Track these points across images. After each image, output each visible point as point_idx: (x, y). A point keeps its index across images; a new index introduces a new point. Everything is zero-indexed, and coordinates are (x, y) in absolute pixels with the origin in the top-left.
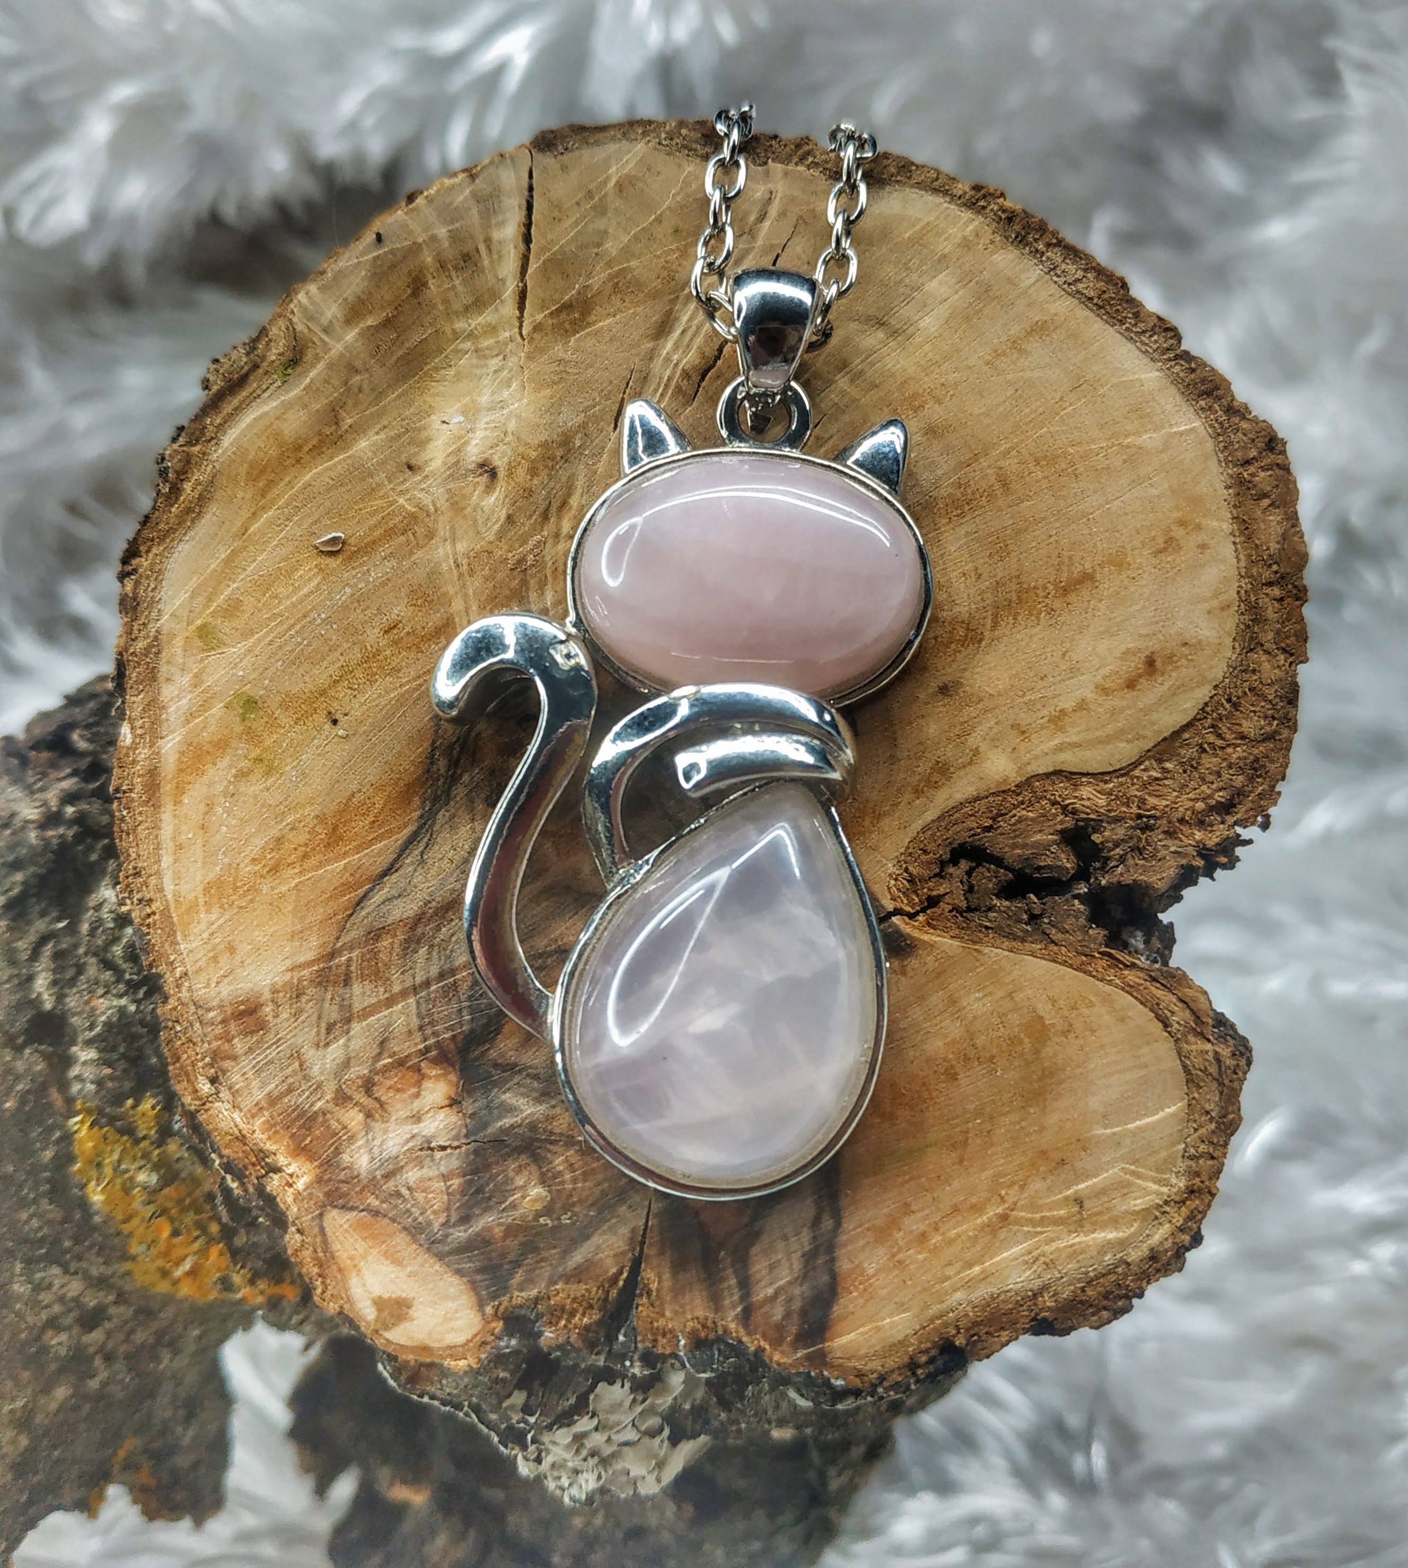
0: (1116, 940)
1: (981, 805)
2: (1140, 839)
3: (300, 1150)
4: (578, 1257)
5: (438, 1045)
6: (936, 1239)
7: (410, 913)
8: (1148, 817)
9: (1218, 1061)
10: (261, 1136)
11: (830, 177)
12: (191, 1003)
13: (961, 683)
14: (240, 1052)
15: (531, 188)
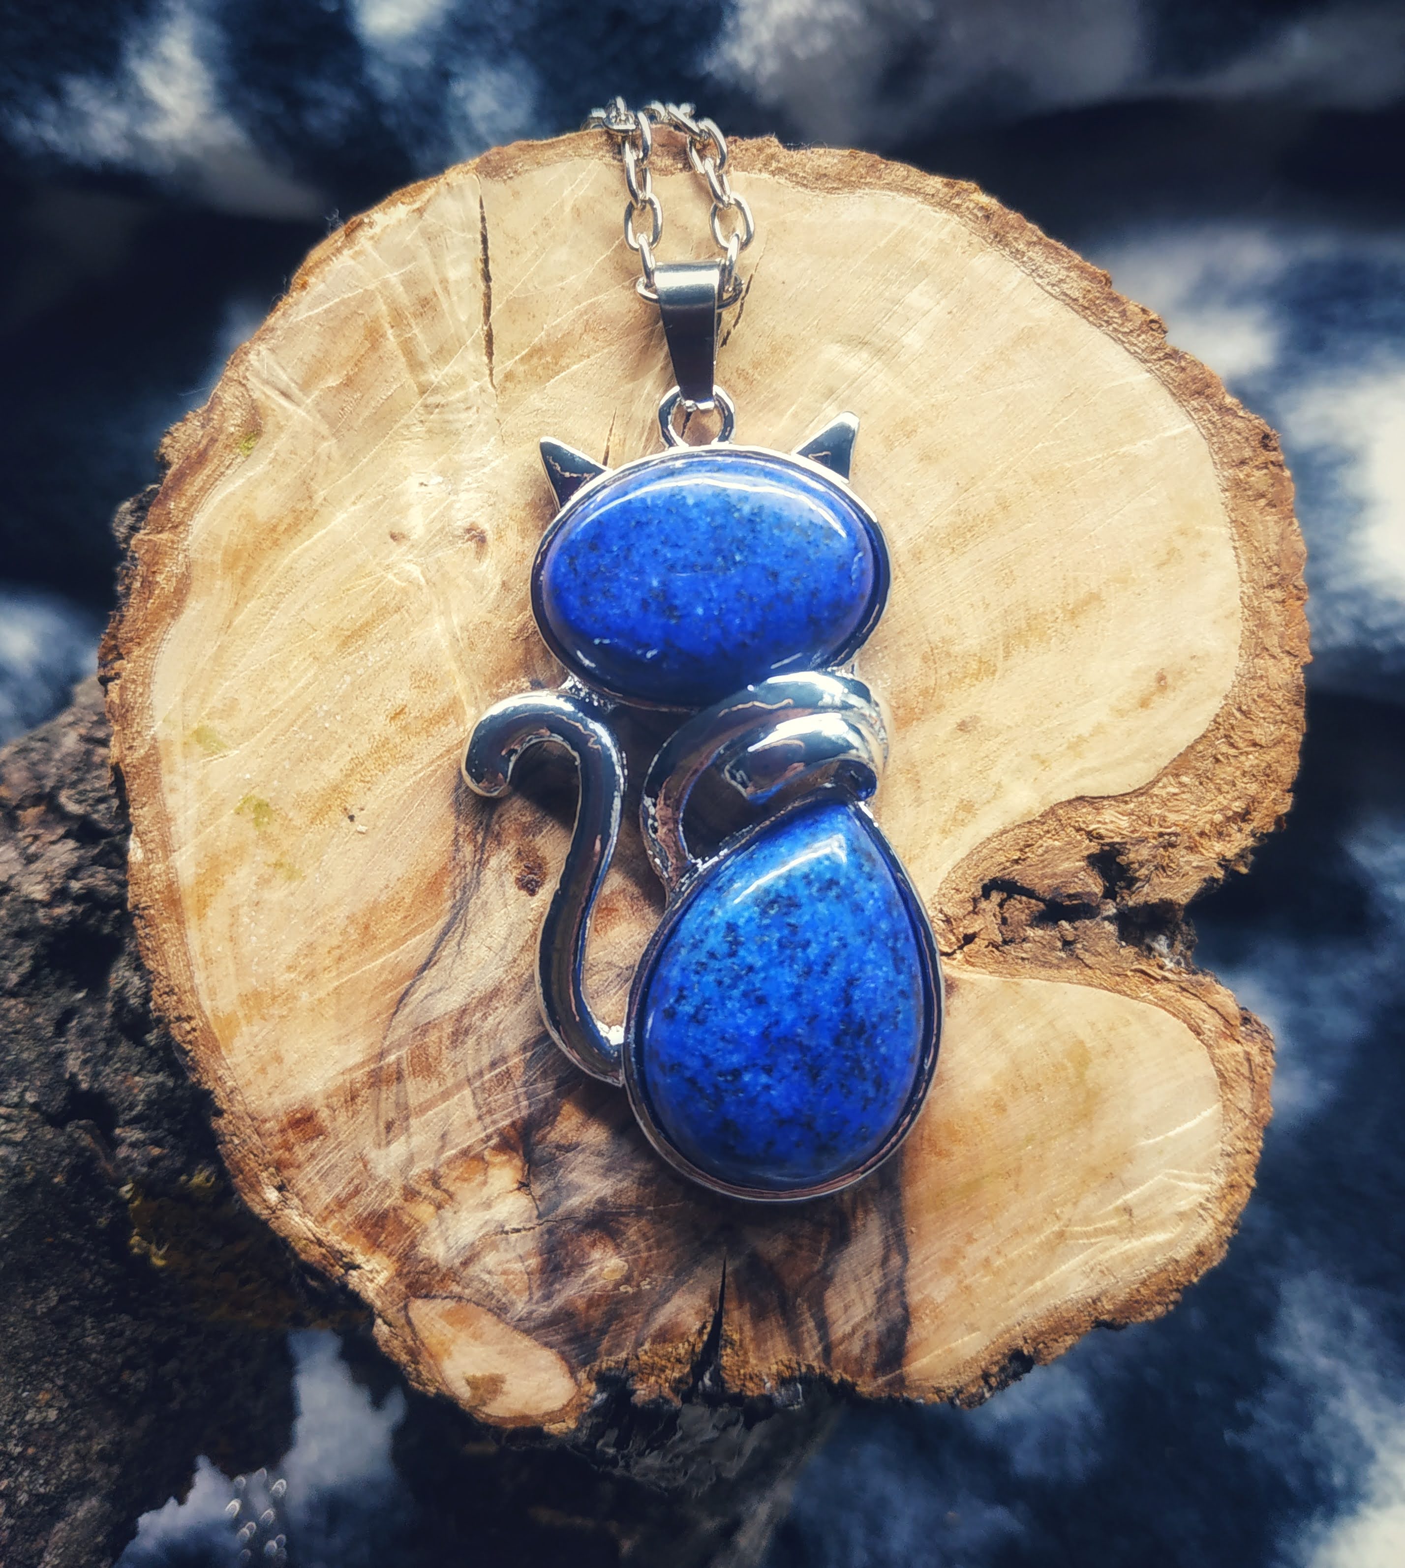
0: (1145, 952)
1: (1008, 839)
2: (1163, 857)
3: (376, 1247)
4: (662, 1318)
5: (498, 1133)
6: (999, 1262)
7: (454, 1005)
8: (1169, 834)
9: (1249, 1060)
10: (335, 1238)
11: (798, 183)
12: (246, 1117)
13: (978, 718)
14: (303, 1159)
15: (482, 219)
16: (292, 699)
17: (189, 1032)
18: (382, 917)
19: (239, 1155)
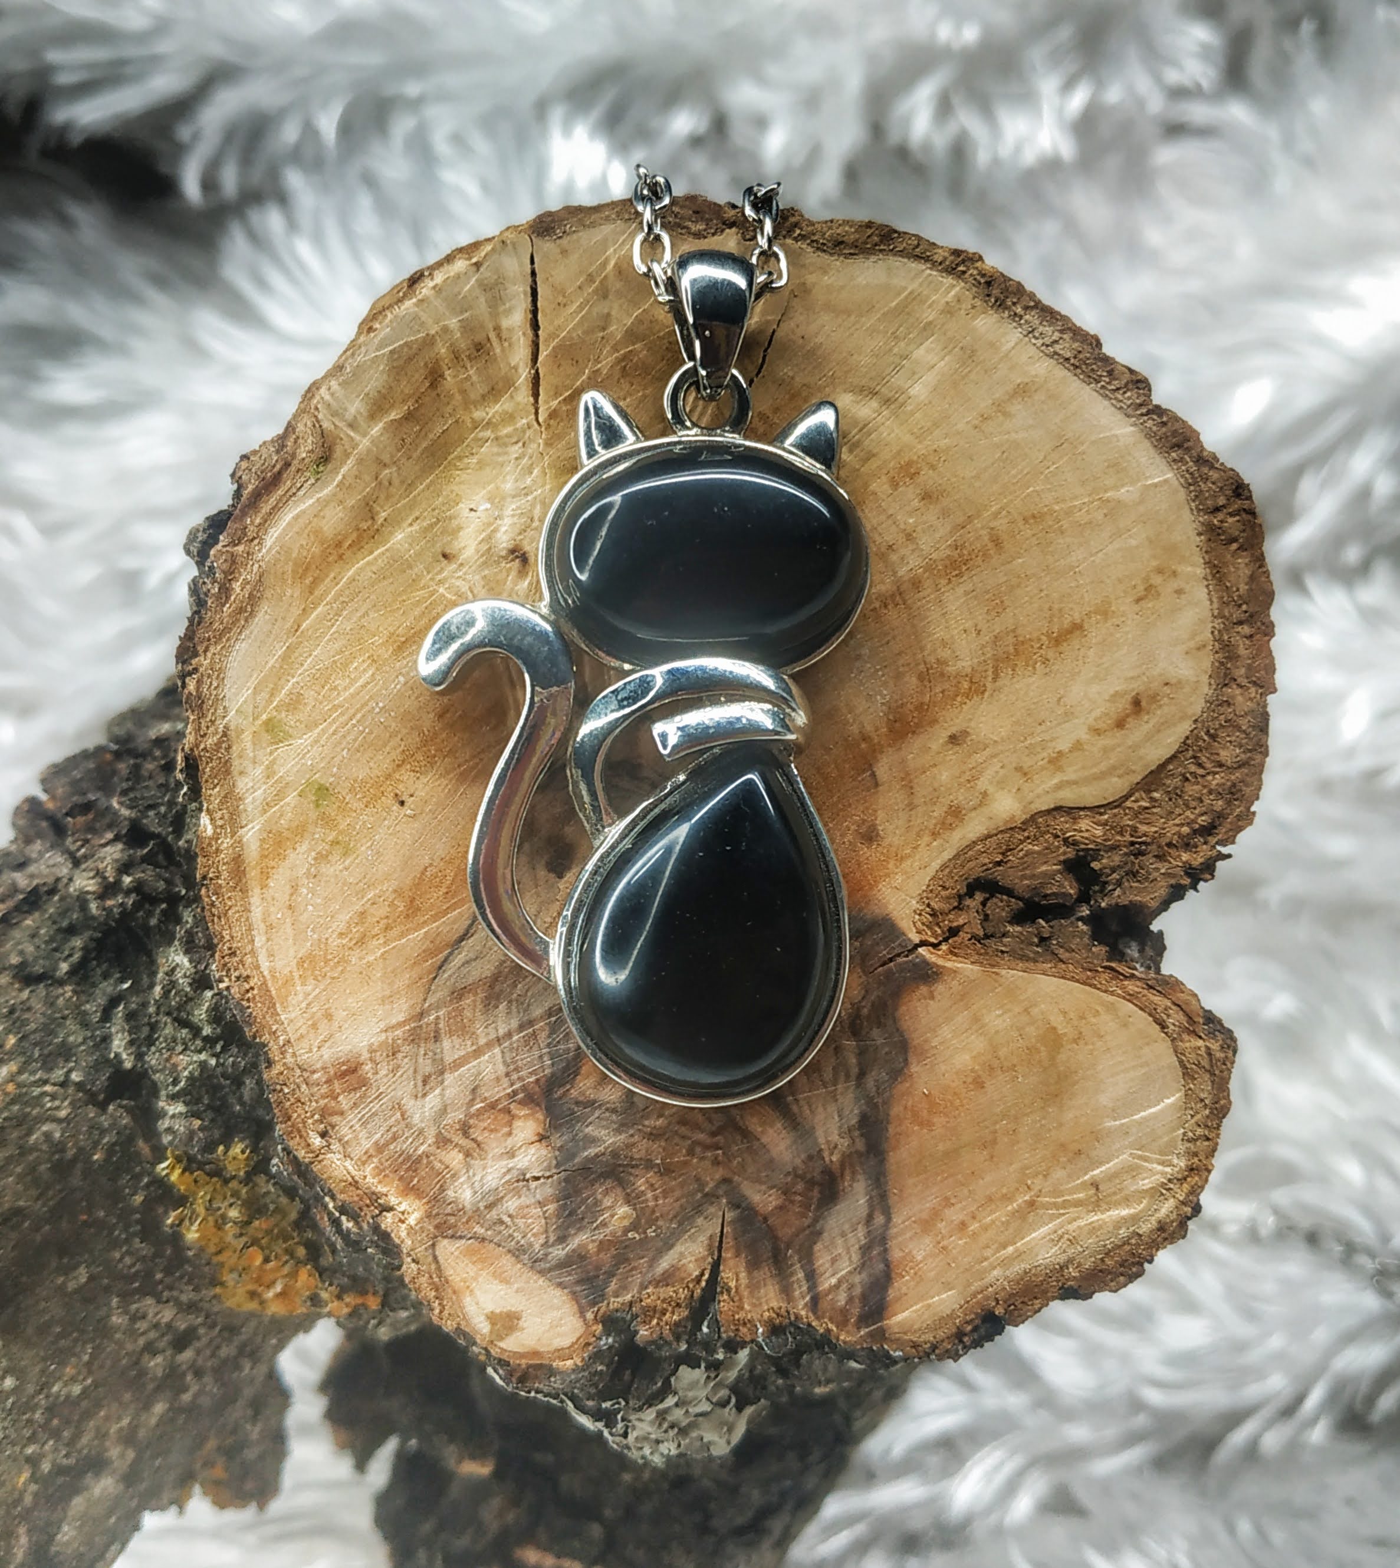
0: (1116, 954)
1: (992, 842)
2: (1133, 863)
3: (409, 1190)
4: (664, 1264)
5: (524, 1088)
6: (974, 1226)
7: (488, 973)
8: (1140, 843)
9: (1210, 1054)
10: (372, 1181)
11: (818, 249)
12: (296, 1068)
13: (968, 733)
14: (346, 1107)
15: (533, 273)
16: (352, 696)
17: (248, 991)
18: (426, 892)
19: (288, 1103)
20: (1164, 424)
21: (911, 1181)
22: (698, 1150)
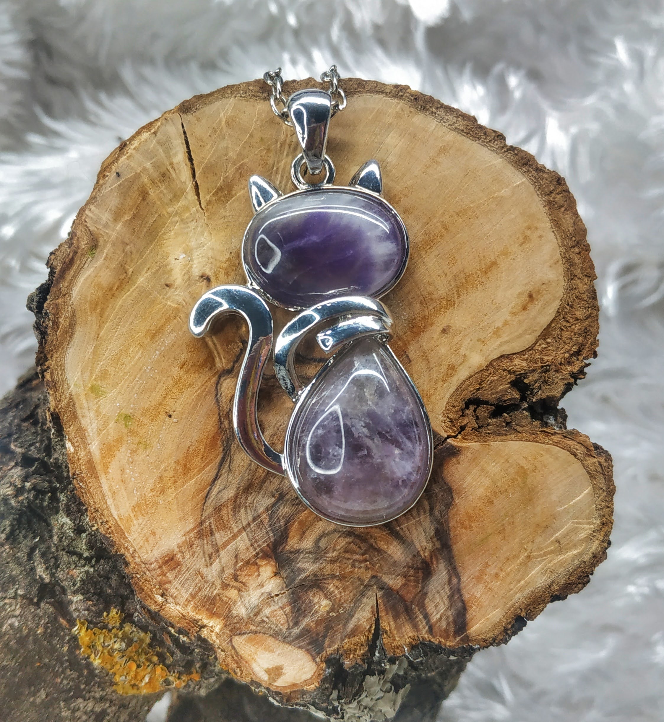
1: (473, 380)
2: (545, 377)
3: (213, 614)
4: (351, 625)
5: (262, 550)
6: (502, 575)
7: (232, 495)
8: (546, 366)
9: (601, 465)
10: (192, 614)
12: (141, 563)
13: (450, 326)
14: (172, 579)
15: (185, 133)
16: (133, 365)
17: (108, 529)
18: (192, 460)
19: (141, 583)
20: (516, 155)
21: (467, 558)
22: (357, 564)
